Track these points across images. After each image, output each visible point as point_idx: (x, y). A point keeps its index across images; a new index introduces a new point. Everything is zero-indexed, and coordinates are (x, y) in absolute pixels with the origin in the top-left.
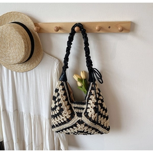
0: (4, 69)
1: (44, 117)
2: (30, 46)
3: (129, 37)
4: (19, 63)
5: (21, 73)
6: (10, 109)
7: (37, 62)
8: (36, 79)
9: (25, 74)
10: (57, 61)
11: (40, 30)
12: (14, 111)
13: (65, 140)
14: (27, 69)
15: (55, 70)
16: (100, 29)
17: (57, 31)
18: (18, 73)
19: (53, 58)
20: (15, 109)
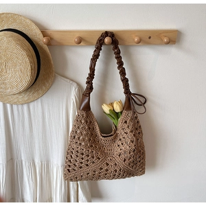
1: (55, 163)
4: (20, 93)
8: (43, 113)
14: (28, 99)
17: (80, 43)
19: (68, 81)
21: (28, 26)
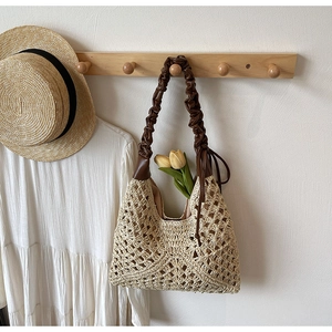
0: (9, 154)
1: (98, 257)
2: (67, 106)
3: (289, 89)
4: (40, 144)
5: (47, 164)
6: (22, 241)
7: (82, 139)
8: (80, 178)
9: (55, 165)
10: (128, 137)
11: (91, 69)
12: (30, 246)
13: (143, 305)
14: (59, 155)
15: (124, 156)
16: (228, 70)
17: (131, 72)
18: (40, 164)
19: (118, 130)
20: (33, 242)
21: (59, 45)
